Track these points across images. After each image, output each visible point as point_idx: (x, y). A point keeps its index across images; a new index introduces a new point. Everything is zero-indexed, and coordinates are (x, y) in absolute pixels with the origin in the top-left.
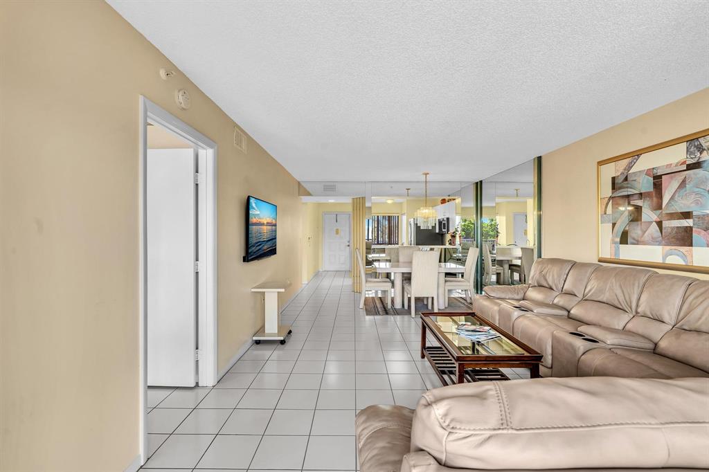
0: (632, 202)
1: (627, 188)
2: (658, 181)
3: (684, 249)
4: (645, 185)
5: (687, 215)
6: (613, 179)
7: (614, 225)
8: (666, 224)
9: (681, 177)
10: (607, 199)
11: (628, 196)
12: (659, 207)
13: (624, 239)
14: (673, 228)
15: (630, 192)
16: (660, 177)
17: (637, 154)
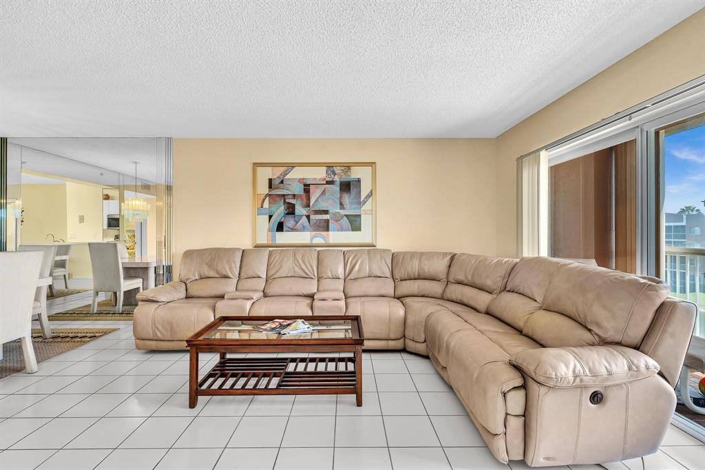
0: (287, 201)
1: (283, 189)
2: (307, 188)
3: (324, 233)
4: (298, 189)
5: (326, 212)
6: (270, 180)
7: (270, 217)
8: (312, 217)
9: (322, 188)
10: (264, 196)
11: (284, 195)
12: (308, 206)
13: (280, 227)
14: (317, 220)
15: (285, 192)
16: (309, 185)
17: (292, 166)
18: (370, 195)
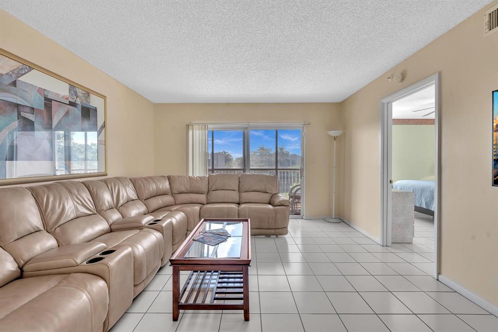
1: (16, 95)
2: (48, 102)
4: (38, 102)
9: (65, 109)
11: (18, 106)
15: (19, 101)
16: (50, 100)
17: (30, 67)
18: (104, 126)
